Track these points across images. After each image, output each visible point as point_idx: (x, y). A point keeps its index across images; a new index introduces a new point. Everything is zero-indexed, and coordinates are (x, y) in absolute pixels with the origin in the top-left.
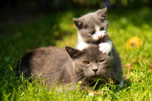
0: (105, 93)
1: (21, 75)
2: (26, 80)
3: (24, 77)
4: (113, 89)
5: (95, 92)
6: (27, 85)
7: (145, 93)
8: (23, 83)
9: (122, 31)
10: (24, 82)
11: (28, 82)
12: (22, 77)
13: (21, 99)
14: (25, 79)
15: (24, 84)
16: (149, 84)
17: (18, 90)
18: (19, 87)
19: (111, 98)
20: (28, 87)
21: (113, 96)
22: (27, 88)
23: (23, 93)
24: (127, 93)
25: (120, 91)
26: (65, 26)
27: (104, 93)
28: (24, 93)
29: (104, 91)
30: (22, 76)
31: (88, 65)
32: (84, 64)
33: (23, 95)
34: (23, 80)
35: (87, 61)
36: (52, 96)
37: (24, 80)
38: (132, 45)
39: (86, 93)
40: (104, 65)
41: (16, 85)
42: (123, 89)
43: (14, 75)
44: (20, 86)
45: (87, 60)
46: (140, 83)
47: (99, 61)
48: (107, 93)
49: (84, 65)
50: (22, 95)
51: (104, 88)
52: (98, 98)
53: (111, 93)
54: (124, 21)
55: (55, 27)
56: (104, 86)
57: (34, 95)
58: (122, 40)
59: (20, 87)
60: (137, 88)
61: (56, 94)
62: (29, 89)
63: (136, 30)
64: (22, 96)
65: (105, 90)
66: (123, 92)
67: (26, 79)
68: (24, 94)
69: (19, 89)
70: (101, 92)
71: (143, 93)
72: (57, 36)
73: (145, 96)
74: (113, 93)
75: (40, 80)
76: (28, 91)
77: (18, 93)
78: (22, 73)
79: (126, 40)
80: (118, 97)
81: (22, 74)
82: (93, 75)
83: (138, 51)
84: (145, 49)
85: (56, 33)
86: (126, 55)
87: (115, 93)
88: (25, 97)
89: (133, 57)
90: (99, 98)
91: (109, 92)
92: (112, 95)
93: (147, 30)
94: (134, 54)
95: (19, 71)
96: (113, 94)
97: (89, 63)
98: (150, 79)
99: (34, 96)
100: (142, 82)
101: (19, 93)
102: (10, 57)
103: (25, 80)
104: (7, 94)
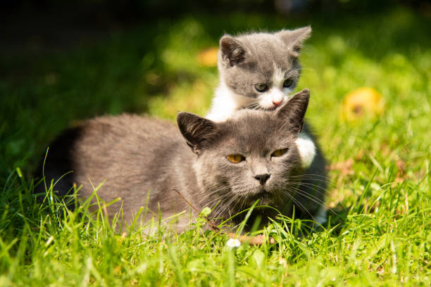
0: (272, 241)
1: (48, 189)
2: (61, 205)
3: (56, 194)
4: (296, 230)
5: (245, 237)
6: (62, 217)
7: (382, 242)
8: (53, 212)
9: (330, 73)
10: (55, 208)
11: (65, 209)
12: (50, 195)
13: (46, 253)
14: (58, 202)
15: (55, 213)
16: (394, 218)
17: (38, 231)
18: (41, 221)
19: (288, 255)
20: (65, 222)
21: (294, 248)
22: (63, 225)
23: (51, 239)
24: (333, 239)
25: (315, 235)
26: (176, 57)
27: (270, 239)
28: (55, 238)
29: (271, 236)
30: (51, 193)
31: (241, 164)
32: (231, 162)
33: (52, 243)
34: (52, 203)
35: (238, 155)
36: (128, 247)
37: (54, 202)
38: (357, 110)
39: (221, 239)
40: (284, 164)
41: (33, 216)
42: (323, 231)
43: (28, 188)
44: (44, 220)
45: (238, 151)
46: (370, 215)
47: (271, 152)
48: (279, 240)
49: (230, 164)
50: (48, 243)
51: (270, 226)
52: (253, 253)
53: (290, 240)
54: (337, 44)
55: (148, 60)
56: (271, 222)
57: (79, 242)
58: (330, 96)
59: (44, 222)
60: (360, 227)
61: (141, 242)
62: (66, 229)
63: (370, 70)
64: (49, 247)
65: (274, 231)
66: (321, 238)
67: (61, 200)
68: (55, 241)
69: (42, 227)
70: (262, 236)
71: (376, 242)
72: (152, 84)
73: (383, 250)
74: (295, 241)
75: (99, 203)
76: (65, 234)
77: (37, 236)
78: (52, 184)
79: (341, 96)
80: (308, 252)
81: (51, 187)
82: (255, 191)
83: (369, 126)
84: (391, 120)
85: (152, 78)
86: (338, 139)
87: (300, 241)
88: (57, 248)
89: (356, 144)
90: (255, 253)
91: (283, 237)
92: (291, 246)
93: (400, 69)
94: (358, 136)
95: (41, 180)
96: (296, 244)
97: (243, 159)
98: (397, 204)
99: (80, 245)
100: (377, 210)
101: (40, 238)
102: (22, 142)
103: (57, 204)
104: (7, 241)
